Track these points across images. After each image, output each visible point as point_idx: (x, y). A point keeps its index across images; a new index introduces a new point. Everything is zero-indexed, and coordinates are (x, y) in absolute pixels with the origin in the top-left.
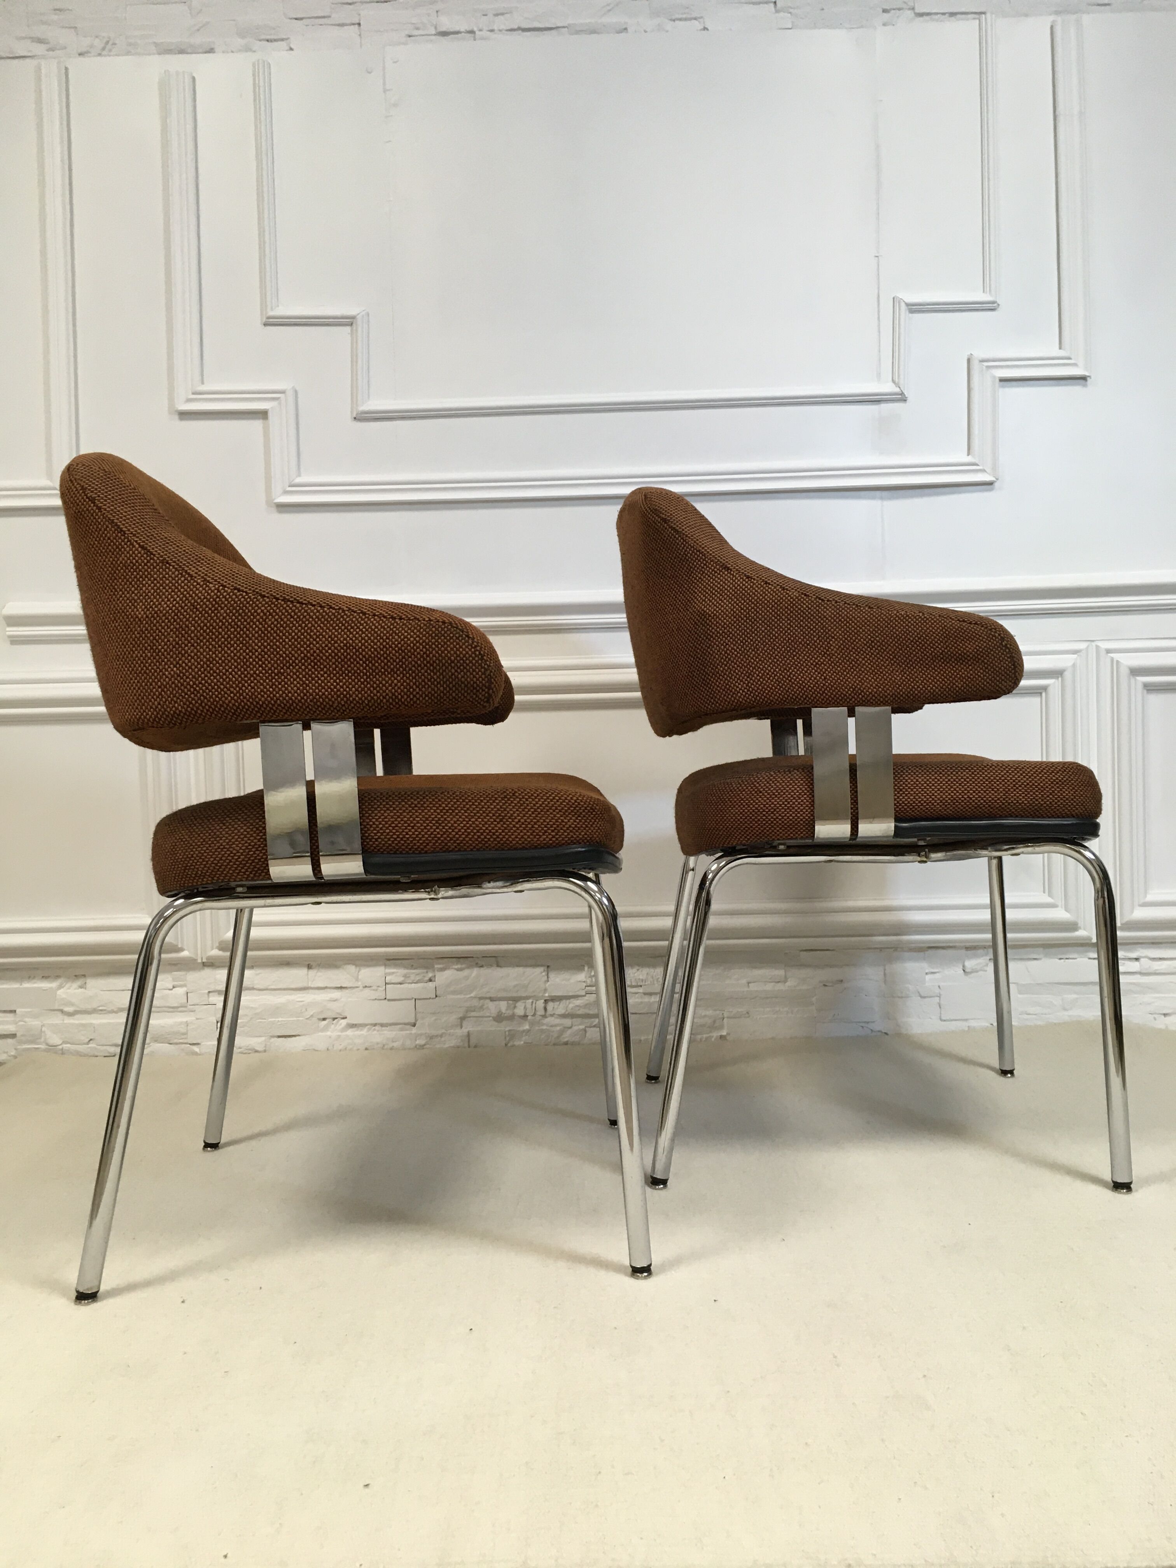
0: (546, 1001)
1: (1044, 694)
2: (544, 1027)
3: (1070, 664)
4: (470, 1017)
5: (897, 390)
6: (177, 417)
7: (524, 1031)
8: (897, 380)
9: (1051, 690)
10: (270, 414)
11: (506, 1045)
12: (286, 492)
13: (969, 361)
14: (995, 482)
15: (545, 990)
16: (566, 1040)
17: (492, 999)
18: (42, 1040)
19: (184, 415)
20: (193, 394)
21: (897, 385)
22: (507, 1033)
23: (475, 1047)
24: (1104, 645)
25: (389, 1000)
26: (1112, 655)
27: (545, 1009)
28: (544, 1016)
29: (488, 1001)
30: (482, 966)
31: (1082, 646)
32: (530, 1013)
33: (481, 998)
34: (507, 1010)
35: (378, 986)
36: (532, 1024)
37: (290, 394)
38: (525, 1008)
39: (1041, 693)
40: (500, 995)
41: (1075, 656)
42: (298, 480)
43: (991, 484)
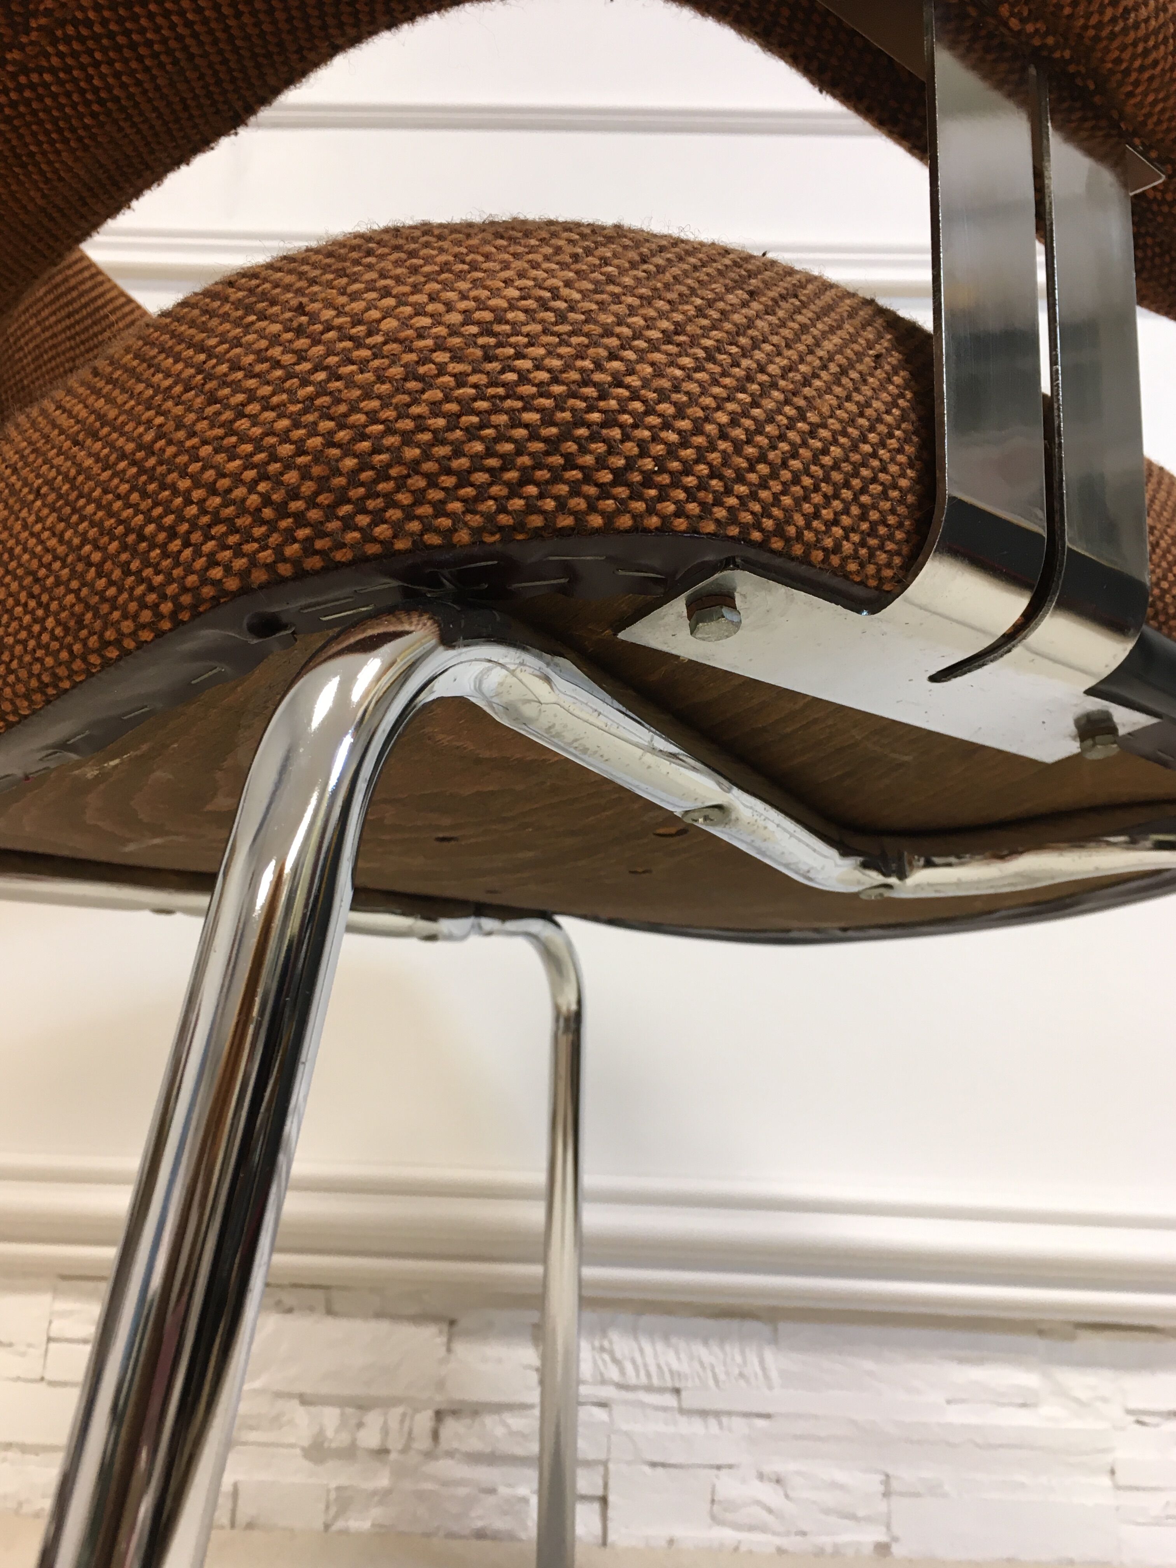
0: (439, 1415)
2: (428, 1486)
4: (245, 1444)
7: (375, 1493)
11: (327, 1527)
15: (441, 1385)
16: (479, 1524)
17: (305, 1400)
22: (333, 1495)
23: (250, 1526)
25: (53, 1384)
27: (435, 1435)
28: (429, 1455)
29: (295, 1403)
30: (290, 1311)
32: (395, 1443)
33: (279, 1395)
34: (337, 1431)
35: (30, 1345)
36: (399, 1473)
38: (385, 1431)
40: (325, 1389)
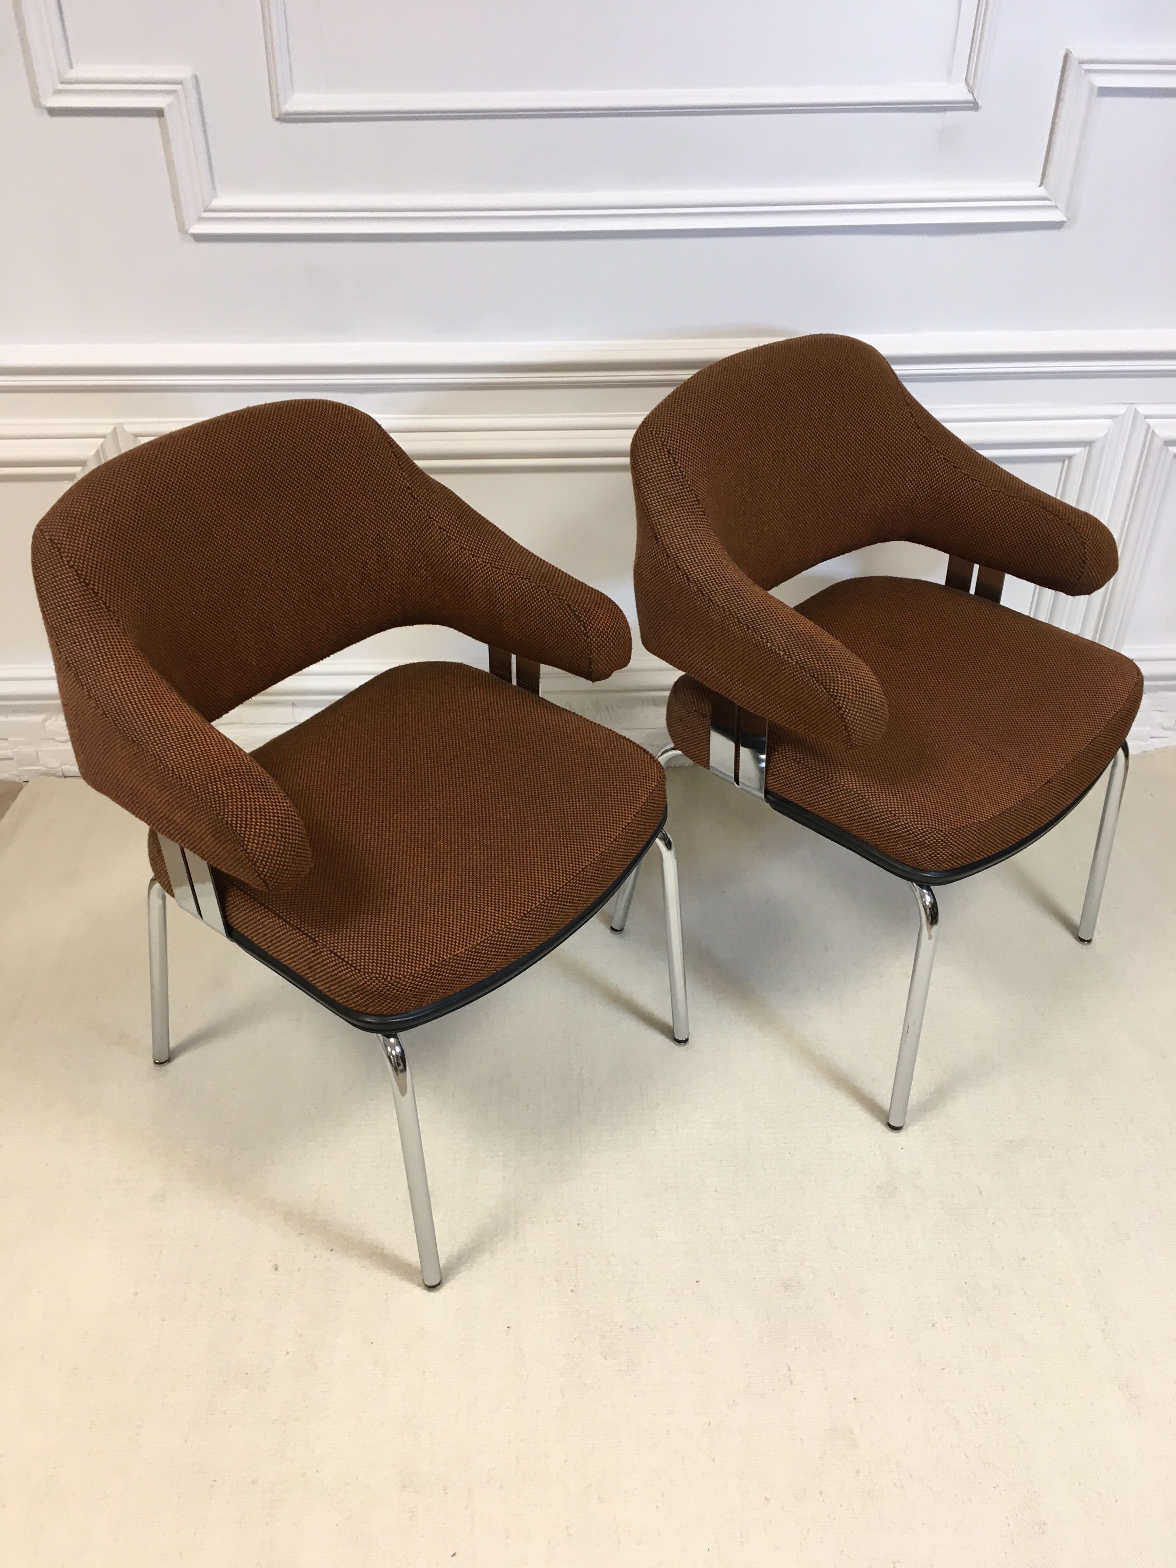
1: (1066, 462)
3: (1102, 434)
5: (970, 97)
6: (46, 112)
8: (971, 83)
9: (1075, 461)
10: (166, 114)
12: (201, 220)
13: (1066, 57)
14: (1065, 222)
18: (41, 762)
19: (54, 112)
20: (62, 83)
21: (971, 91)
24: (1143, 410)
26: (1149, 421)
31: (1121, 410)
37: (190, 85)
39: (1064, 461)
41: (1109, 421)
42: (216, 203)
43: (1058, 225)
